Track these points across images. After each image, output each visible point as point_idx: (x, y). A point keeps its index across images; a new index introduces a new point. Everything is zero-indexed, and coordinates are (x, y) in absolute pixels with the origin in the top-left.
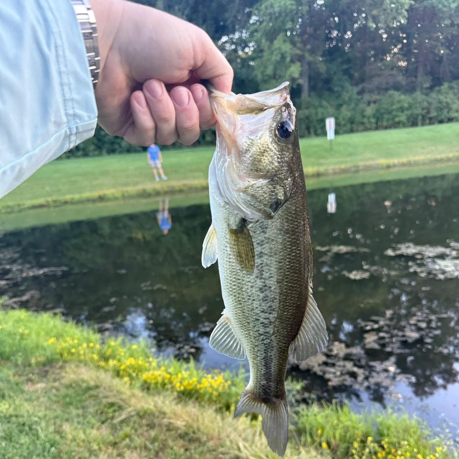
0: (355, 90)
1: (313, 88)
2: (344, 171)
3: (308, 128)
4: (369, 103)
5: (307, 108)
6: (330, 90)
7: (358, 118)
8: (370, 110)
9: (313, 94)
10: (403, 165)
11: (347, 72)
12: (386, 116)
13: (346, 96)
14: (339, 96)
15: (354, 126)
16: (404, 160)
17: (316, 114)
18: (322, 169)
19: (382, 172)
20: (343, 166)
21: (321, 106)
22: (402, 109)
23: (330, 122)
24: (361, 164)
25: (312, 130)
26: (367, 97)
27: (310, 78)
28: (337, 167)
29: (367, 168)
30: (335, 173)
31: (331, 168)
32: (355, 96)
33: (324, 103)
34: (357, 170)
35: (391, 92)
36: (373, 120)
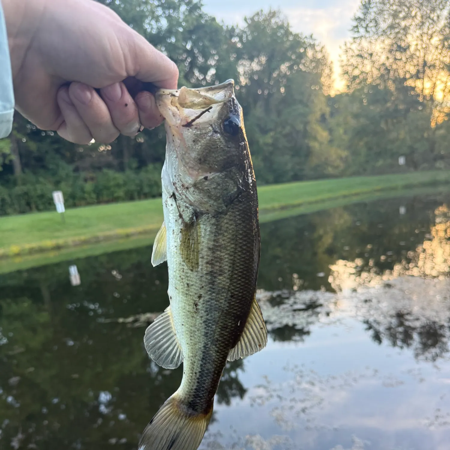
0: (71, 168)
1: (25, 165)
2: (85, 242)
3: (28, 204)
4: (86, 180)
5: (24, 184)
6: (44, 167)
7: (79, 194)
8: (89, 186)
9: (27, 170)
10: (140, 233)
11: (57, 151)
12: (105, 192)
13: (62, 173)
14: (54, 174)
15: (77, 202)
16: (140, 229)
17: (35, 190)
18: (61, 242)
19: (121, 241)
20: (83, 238)
21: (38, 182)
22: (118, 186)
23: (58, 196)
24: (101, 234)
25: (33, 206)
26: (83, 174)
27: (21, 156)
28: (77, 238)
29: (107, 238)
30: (76, 245)
31: (70, 240)
32: (72, 174)
33: (41, 179)
34: (97, 241)
35: (105, 170)
36: (94, 196)
